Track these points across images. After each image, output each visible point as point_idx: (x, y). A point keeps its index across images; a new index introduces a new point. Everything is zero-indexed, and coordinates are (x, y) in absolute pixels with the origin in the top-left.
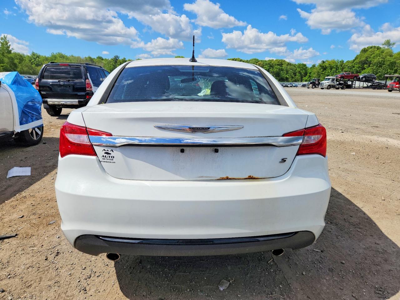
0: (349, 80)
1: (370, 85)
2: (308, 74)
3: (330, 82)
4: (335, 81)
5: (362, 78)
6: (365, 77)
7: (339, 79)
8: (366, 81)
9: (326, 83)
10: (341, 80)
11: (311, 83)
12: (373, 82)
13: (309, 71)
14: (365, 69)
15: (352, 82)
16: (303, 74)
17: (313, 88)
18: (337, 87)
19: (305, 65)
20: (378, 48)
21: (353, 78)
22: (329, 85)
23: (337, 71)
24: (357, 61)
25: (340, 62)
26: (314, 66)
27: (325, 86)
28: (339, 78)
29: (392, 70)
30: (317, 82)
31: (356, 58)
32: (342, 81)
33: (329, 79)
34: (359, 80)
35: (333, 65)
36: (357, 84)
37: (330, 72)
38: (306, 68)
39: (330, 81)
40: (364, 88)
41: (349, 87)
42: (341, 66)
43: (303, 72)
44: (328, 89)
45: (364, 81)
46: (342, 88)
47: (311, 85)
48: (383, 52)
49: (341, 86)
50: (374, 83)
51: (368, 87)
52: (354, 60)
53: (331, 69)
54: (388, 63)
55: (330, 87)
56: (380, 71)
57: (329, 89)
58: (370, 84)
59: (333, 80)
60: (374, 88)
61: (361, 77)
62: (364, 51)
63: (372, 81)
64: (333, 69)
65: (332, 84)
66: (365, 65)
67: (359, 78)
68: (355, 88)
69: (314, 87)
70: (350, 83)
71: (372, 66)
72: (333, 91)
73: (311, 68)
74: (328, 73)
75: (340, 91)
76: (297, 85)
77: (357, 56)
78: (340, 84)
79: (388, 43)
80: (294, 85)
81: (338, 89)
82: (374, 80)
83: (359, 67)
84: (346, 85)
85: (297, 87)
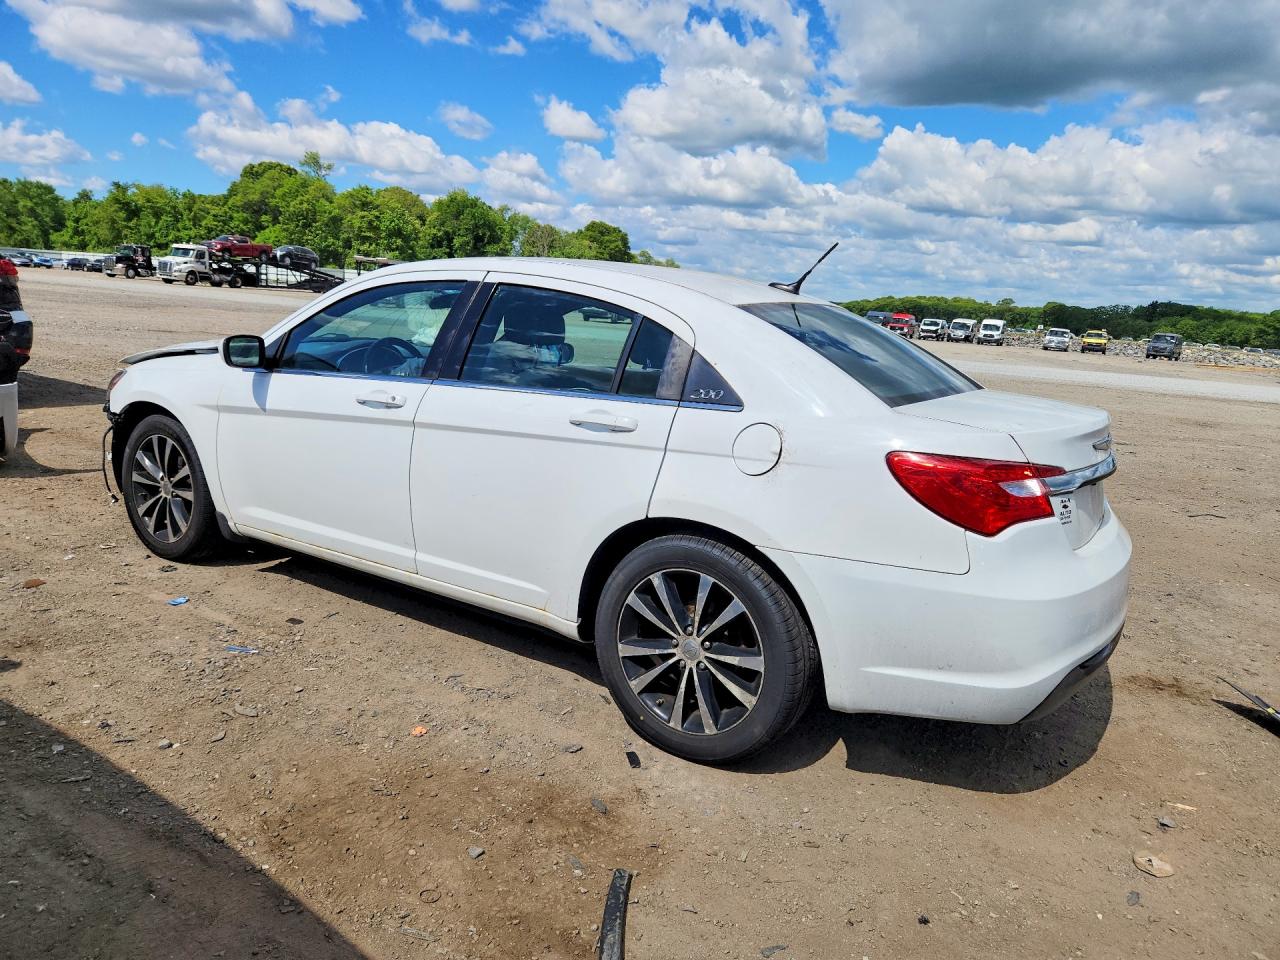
0: (246, 261)
1: (306, 281)
2: (70, 224)
3: (191, 262)
4: (206, 259)
5: (283, 257)
6: (289, 254)
7: (218, 253)
8: (296, 266)
9: (178, 264)
10: (223, 256)
11: (119, 260)
12: (311, 270)
13: (70, 212)
14: (263, 228)
15: (258, 267)
16: (47, 219)
17: (128, 277)
18: (216, 278)
19: (49, 190)
20: (291, 172)
21: (257, 253)
22: (191, 272)
23: (180, 225)
24: (238, 200)
25: (184, 195)
26: (85, 196)
27: (176, 274)
28: (217, 251)
29: (338, 239)
30: (140, 259)
31: (233, 191)
32: (229, 261)
33: (186, 252)
34: (275, 262)
35: (161, 202)
36: (272, 273)
37: (153, 224)
38: (57, 199)
39: (191, 257)
40: (290, 286)
41: (252, 281)
42: (190, 210)
43: (46, 214)
44: (188, 283)
45: (286, 267)
46: (232, 284)
47: (120, 265)
48: (305, 185)
49: (229, 279)
50: (315, 276)
51: (299, 286)
52: (226, 198)
53: (157, 214)
54: (326, 218)
55: (193, 278)
56: (307, 240)
57: (193, 284)
58: (305, 277)
59: (200, 256)
60: (316, 288)
61: (279, 254)
62: (252, 173)
63: (308, 267)
64: (164, 218)
65: (199, 268)
66: (264, 218)
67: (275, 256)
68: (267, 286)
69: (131, 272)
70: (250, 269)
71: (284, 224)
72: (203, 291)
73: (76, 202)
74: (150, 227)
75: (225, 294)
76: (48, 261)
77: (234, 184)
78: (222, 270)
79: (314, 161)
80: (36, 260)
81: (218, 284)
82: (313, 265)
83: (246, 222)
84: (240, 276)
85: (49, 267)
